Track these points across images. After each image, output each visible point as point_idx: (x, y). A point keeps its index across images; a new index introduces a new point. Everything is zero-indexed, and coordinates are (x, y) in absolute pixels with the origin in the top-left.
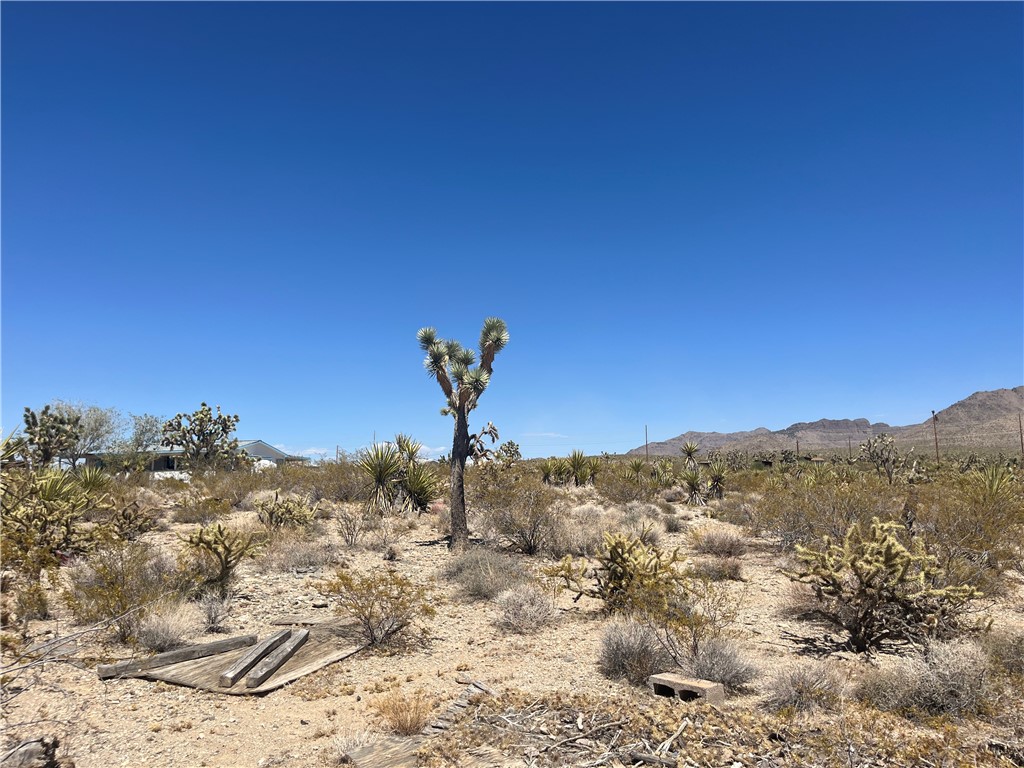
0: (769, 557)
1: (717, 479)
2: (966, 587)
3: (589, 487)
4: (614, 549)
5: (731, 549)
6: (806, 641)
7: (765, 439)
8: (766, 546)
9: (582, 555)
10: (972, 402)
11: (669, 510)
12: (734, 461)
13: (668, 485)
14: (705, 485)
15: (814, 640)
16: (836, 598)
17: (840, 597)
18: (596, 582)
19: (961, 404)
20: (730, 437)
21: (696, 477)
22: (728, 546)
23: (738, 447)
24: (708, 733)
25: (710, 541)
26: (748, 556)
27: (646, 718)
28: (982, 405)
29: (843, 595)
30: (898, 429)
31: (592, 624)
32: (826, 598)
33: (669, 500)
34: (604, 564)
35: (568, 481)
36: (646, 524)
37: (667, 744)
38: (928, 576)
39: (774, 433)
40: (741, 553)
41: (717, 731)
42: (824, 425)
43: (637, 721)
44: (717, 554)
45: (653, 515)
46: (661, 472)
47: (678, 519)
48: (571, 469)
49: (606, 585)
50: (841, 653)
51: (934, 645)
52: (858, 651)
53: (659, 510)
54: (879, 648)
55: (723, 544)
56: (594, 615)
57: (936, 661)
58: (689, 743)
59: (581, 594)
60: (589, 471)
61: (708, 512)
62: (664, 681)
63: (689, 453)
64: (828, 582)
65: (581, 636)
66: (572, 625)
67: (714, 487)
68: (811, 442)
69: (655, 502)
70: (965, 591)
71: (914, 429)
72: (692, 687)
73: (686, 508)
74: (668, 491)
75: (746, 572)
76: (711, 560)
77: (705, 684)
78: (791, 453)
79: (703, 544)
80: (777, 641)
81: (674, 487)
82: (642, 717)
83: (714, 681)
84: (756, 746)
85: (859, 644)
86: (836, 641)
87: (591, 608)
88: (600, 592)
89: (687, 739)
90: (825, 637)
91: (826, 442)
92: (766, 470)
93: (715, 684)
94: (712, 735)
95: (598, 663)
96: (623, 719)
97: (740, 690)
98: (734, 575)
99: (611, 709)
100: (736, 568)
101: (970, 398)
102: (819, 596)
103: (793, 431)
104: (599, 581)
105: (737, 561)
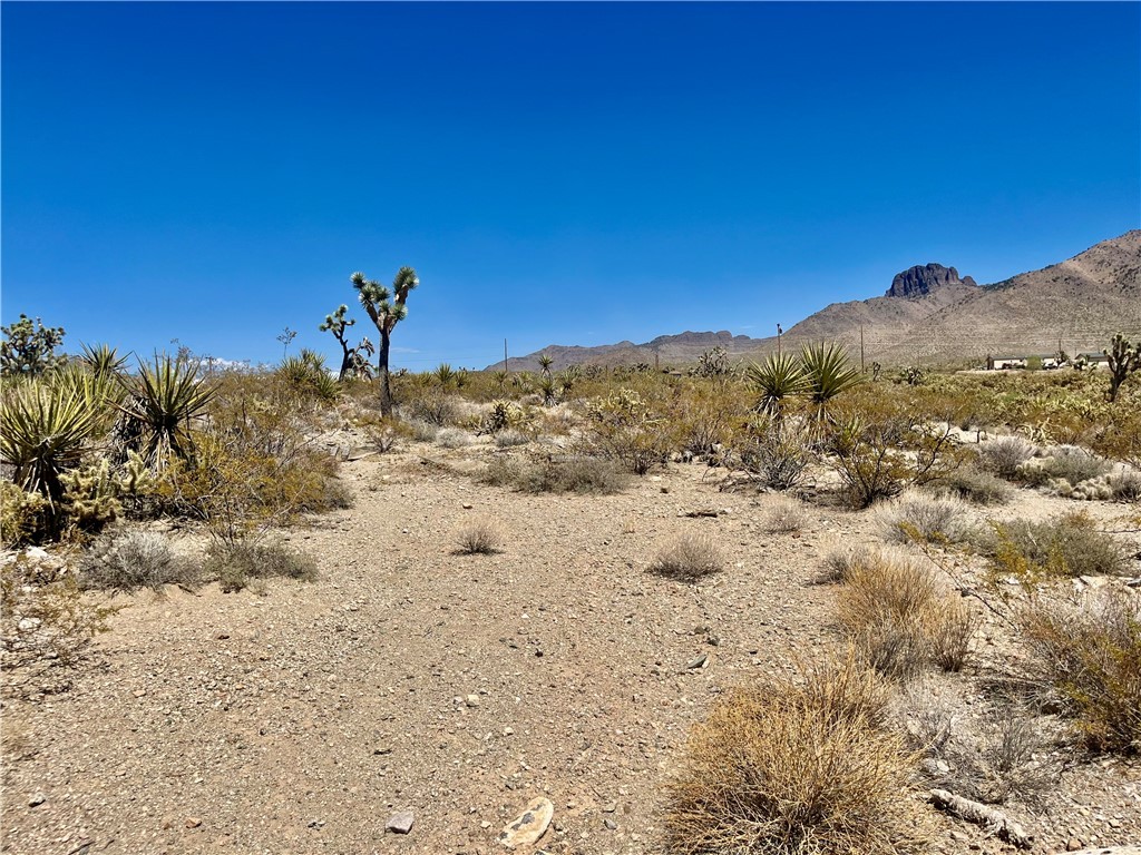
1: (568, 386)
7: (629, 353)
10: (827, 313)
13: (527, 392)
14: (558, 391)
19: (817, 316)
20: (592, 350)
21: (550, 384)
23: (598, 362)
28: (836, 317)
39: (638, 346)
42: (687, 338)
48: (440, 381)
60: (456, 383)
63: (545, 365)
68: (675, 355)
74: (527, 397)
81: (532, 394)
91: (689, 356)
101: (825, 310)
103: (656, 344)
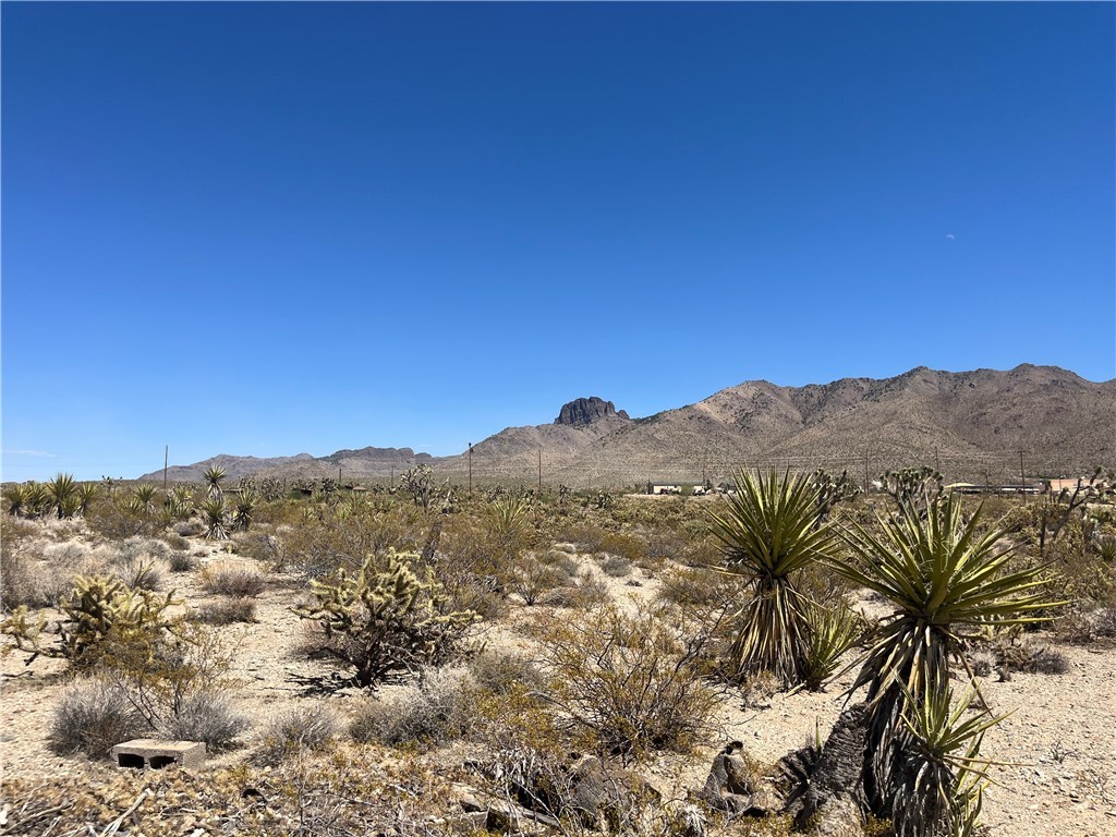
0: (290, 594)
1: (244, 509)
2: (468, 611)
3: (76, 520)
4: (88, 595)
5: (248, 588)
6: (312, 681)
7: (308, 465)
8: (289, 582)
9: (50, 606)
10: (504, 436)
11: (182, 546)
12: (269, 490)
13: (185, 516)
14: (230, 516)
15: (321, 680)
16: (344, 633)
17: (349, 632)
18: (60, 638)
19: (494, 438)
20: (268, 463)
21: (220, 507)
22: (244, 584)
23: (276, 474)
24: (171, 802)
25: (224, 579)
26: (266, 594)
27: (95, 797)
28: (512, 440)
29: (353, 629)
30: (439, 460)
31: (48, 691)
32: (335, 634)
33: (183, 535)
34: (72, 615)
35: (47, 512)
36: (144, 563)
37: (117, 823)
38: (435, 603)
39: (317, 460)
40: (259, 591)
41: (182, 798)
42: (369, 453)
43: (83, 803)
44: (228, 593)
45: (158, 553)
46: (177, 501)
47: (189, 555)
48: (54, 497)
49: (73, 640)
50: (346, 690)
51: (429, 671)
52: (363, 686)
53: (166, 546)
54: (384, 679)
55: (238, 582)
56: (53, 679)
57: (429, 687)
58: (146, 817)
59: (37, 654)
60: (79, 499)
61: (229, 547)
62: (132, 750)
63: (214, 480)
64: (339, 617)
65: (31, 706)
66: (19, 694)
67: (240, 517)
68: (355, 470)
69: (164, 538)
70: (466, 616)
71: (451, 461)
72: (166, 752)
73: (204, 543)
74: (183, 524)
75: (261, 612)
76: (221, 601)
77: (183, 746)
78: (332, 482)
79: (214, 583)
80: (280, 686)
81: (192, 519)
82: (90, 797)
83: (194, 741)
84: (225, 807)
85: (364, 680)
86: (343, 677)
87: (51, 671)
88: (63, 650)
89: (143, 813)
90: (333, 675)
91: (370, 471)
92: (305, 499)
93: (196, 744)
94: (176, 803)
95: (48, 738)
96: (65, 803)
97: (227, 746)
98: (246, 616)
99: (52, 794)
100: (249, 609)
101: (502, 433)
102: (328, 633)
103: (336, 458)
104: (64, 636)
105: (251, 601)
